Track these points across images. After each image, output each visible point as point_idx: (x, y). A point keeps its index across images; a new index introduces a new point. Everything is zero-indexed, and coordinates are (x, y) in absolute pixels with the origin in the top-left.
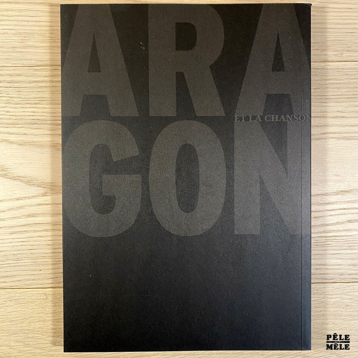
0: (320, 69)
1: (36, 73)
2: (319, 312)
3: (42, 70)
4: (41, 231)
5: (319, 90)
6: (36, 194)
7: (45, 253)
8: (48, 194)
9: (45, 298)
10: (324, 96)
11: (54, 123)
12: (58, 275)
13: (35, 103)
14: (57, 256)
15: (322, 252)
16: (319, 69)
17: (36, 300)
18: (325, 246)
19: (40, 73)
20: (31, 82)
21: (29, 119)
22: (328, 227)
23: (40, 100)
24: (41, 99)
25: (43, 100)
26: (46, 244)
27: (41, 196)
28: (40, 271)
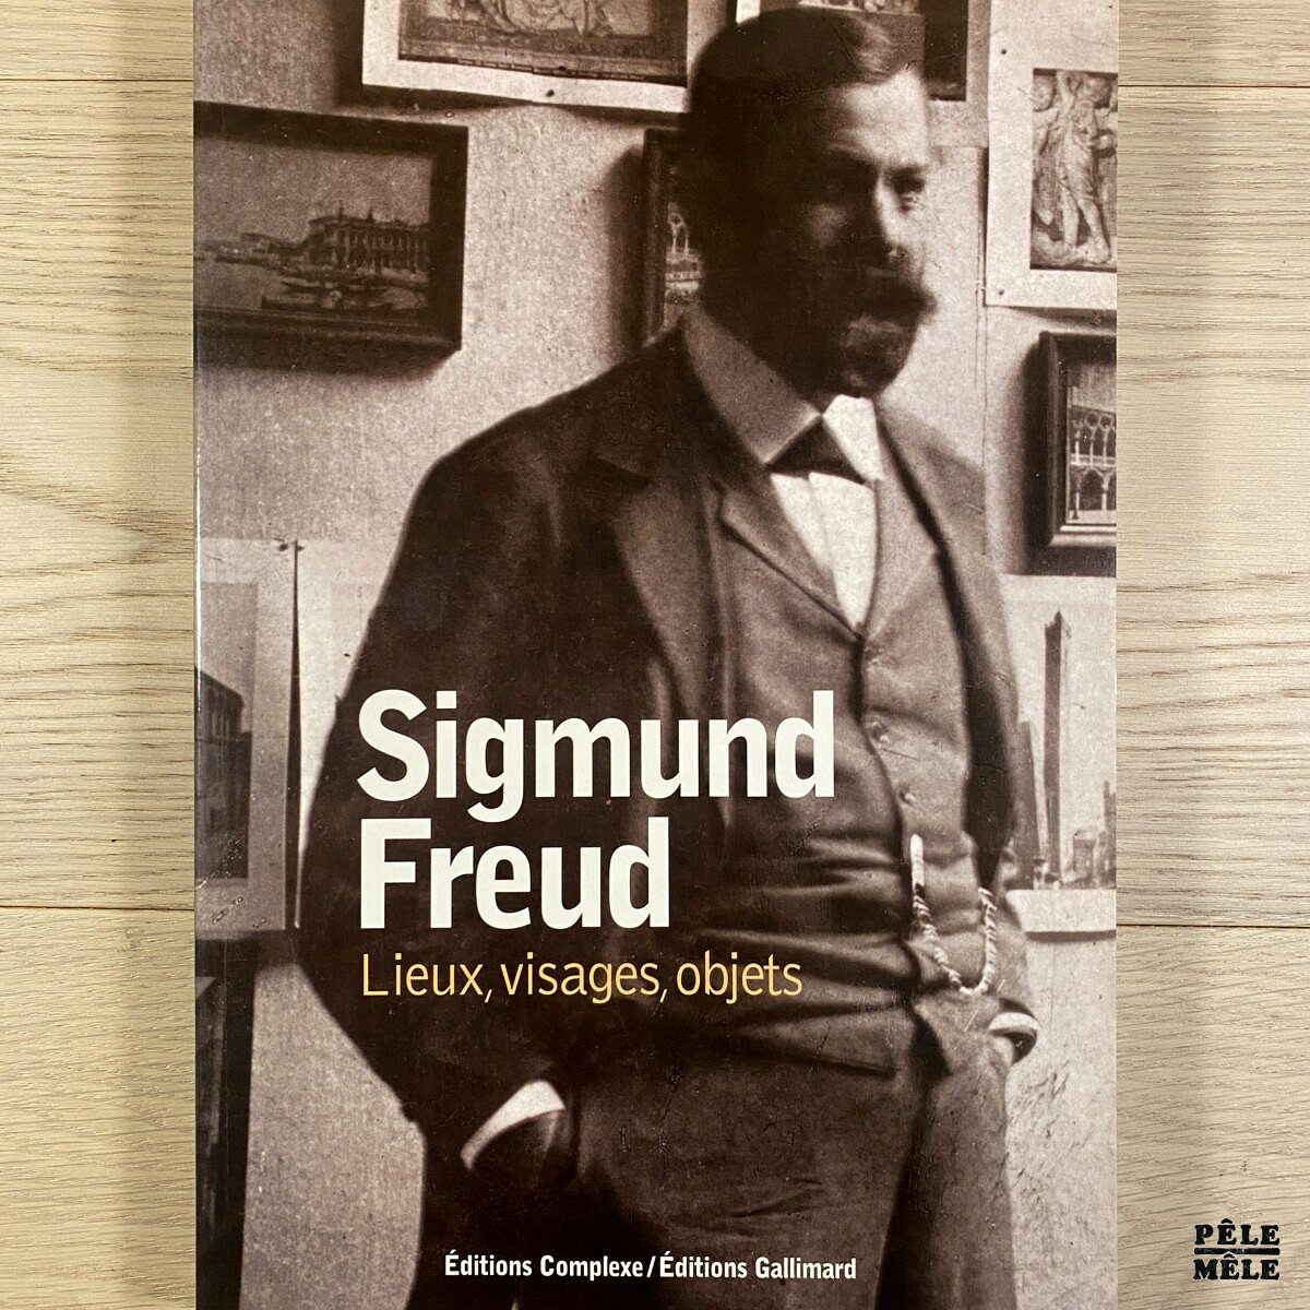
0: (1190, 113)
1: (126, 104)
2: (1165, 1037)
3: (147, 96)
4: (122, 693)
5: (1183, 192)
6: (112, 555)
7: (136, 778)
8: (153, 557)
9: (127, 945)
10: (1202, 213)
12: (179, 859)
13: (118, 218)
14: (179, 790)
15: (1183, 806)
16: (1184, 112)
17: (94, 953)
18: (1192, 783)
19: (142, 106)
20: (105, 139)
21: (95, 275)
22: (1206, 711)
23: (135, 207)
24: (141, 203)
25: (149, 207)
26: (139, 742)
27: (128, 561)
28: (113, 844)
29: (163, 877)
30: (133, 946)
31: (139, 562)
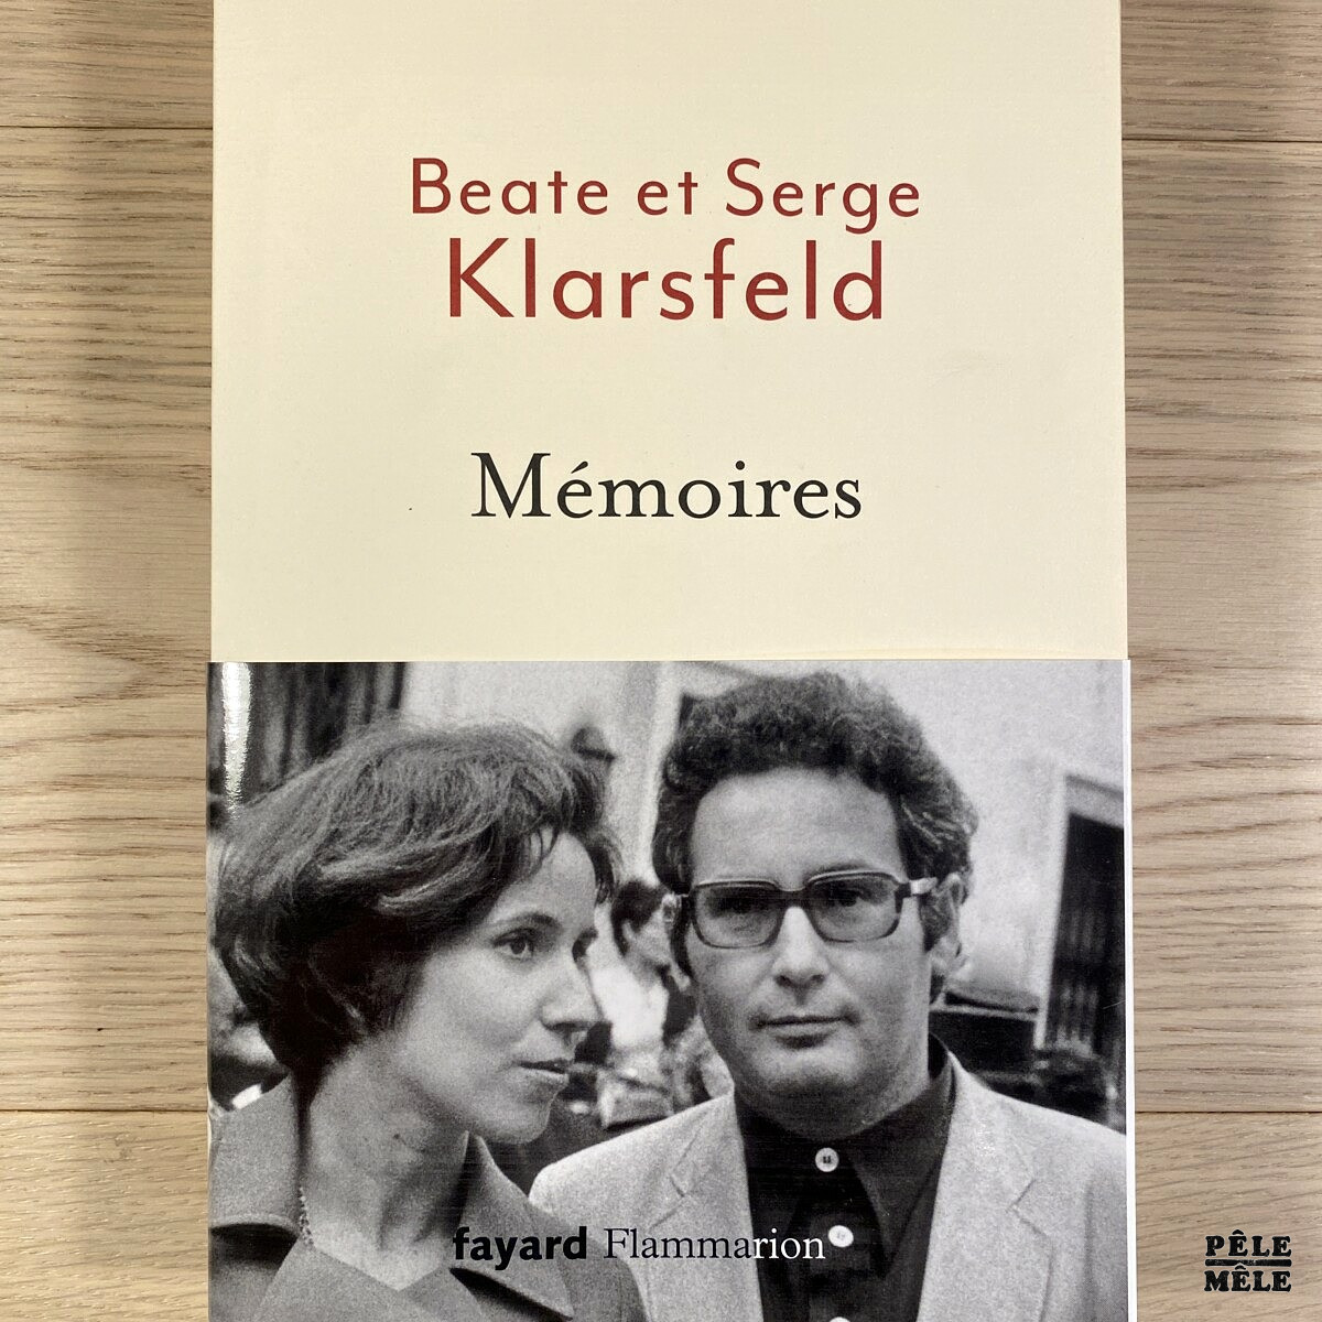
1: (115, 155)
3: (141, 145)
6: (96, 689)
7: (126, 954)
8: (147, 690)
9: (115, 1154)
11: (186, 377)
12: (178, 1051)
13: (104, 289)
14: (180, 968)
17: (76, 1165)
19: (133, 158)
20: (90, 196)
21: (78, 357)
23: (127, 276)
24: (133, 272)
25: (143, 276)
26: (129, 910)
27: (116, 696)
28: (99, 1033)
29: (159, 1072)
30: (123, 1155)
31: (131, 697)
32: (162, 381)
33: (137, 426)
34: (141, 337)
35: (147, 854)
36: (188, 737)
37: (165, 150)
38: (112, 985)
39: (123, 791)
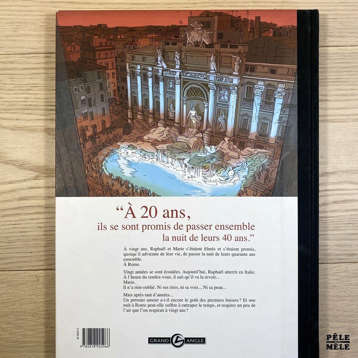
1: (28, 60)
3: (34, 58)
4: (32, 214)
6: (28, 178)
7: (37, 236)
8: (39, 178)
9: (36, 280)
13: (27, 90)
17: (27, 282)
19: (32, 60)
20: (23, 69)
21: (21, 105)
23: (32, 87)
25: (35, 87)
26: (37, 226)
27: (32, 179)
28: (31, 253)
29: (45, 261)
31: (36, 179)
32: (40, 109)
33: (35, 120)
34: (35, 100)
35: (40, 214)
36: (48, 188)
37: (39, 58)
38: (34, 243)
39: (35, 200)
